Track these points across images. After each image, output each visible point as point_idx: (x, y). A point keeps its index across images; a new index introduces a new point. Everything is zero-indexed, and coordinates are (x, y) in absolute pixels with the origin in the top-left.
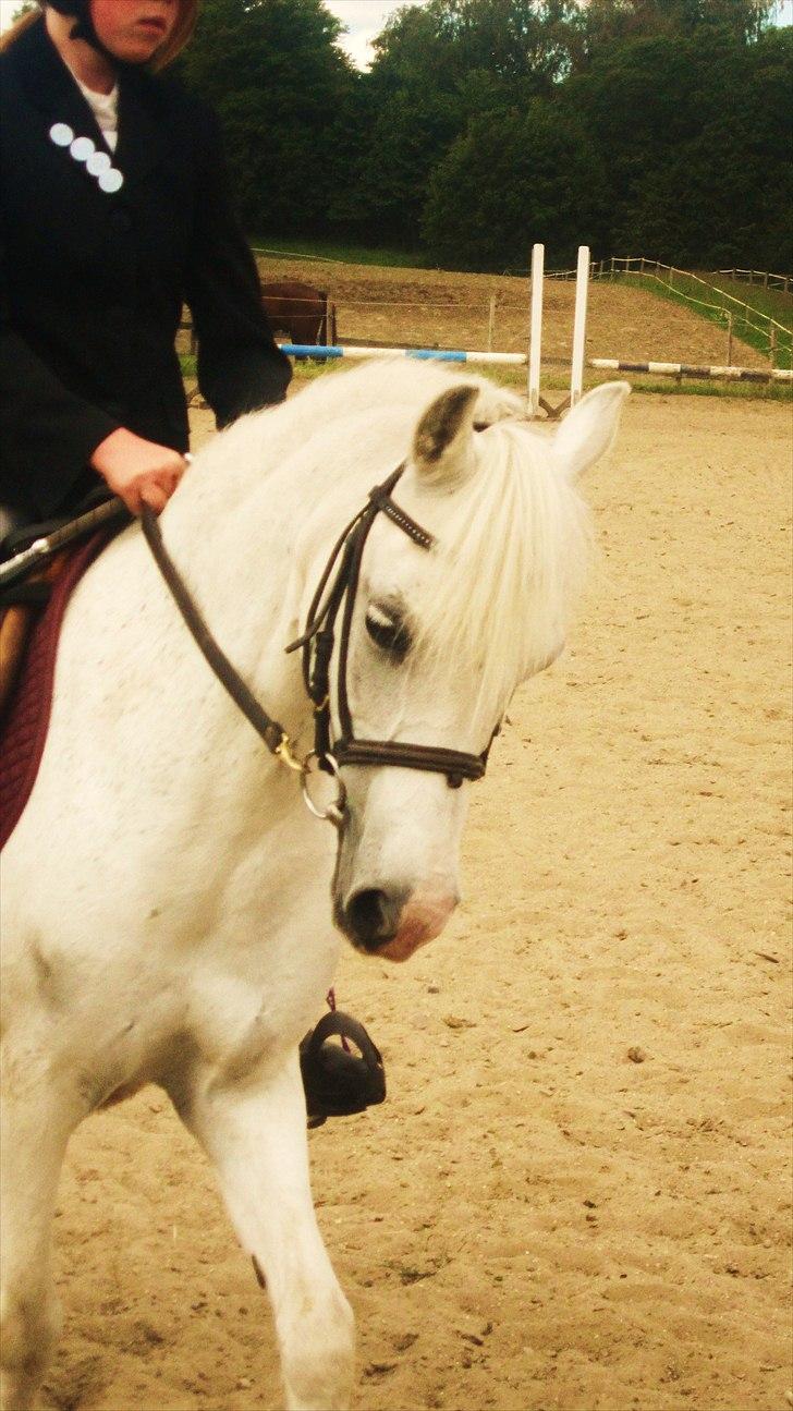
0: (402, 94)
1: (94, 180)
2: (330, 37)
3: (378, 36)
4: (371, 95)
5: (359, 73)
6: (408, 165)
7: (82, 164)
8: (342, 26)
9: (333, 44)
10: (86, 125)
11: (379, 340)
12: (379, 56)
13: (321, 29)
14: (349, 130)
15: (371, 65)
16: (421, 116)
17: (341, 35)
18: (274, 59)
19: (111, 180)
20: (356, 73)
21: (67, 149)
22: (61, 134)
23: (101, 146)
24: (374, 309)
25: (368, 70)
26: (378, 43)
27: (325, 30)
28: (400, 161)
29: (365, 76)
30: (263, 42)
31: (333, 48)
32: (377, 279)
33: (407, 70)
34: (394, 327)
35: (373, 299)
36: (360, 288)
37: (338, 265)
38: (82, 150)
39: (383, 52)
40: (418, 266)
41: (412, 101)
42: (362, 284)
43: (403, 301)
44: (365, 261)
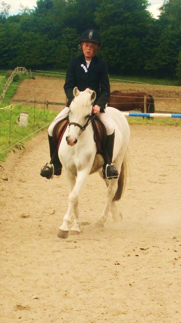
0: (170, 26)
1: (85, 71)
2: (145, 7)
3: (161, 7)
4: (158, 27)
5: (155, 19)
6: (172, 50)
7: (84, 69)
8: (149, 3)
9: (146, 9)
10: (85, 65)
11: (162, 111)
12: (162, 13)
13: (142, 4)
14: (151, 39)
15: (159, 16)
16: (176, 34)
17: (149, 6)
18: (126, 15)
19: (86, 71)
20: (154, 19)
21: (83, 67)
22: (82, 65)
23: (86, 67)
24: (161, 100)
25: (158, 18)
26: (161, 9)
27: (143, 5)
28: (169, 49)
29: (157, 20)
30: (122, 9)
31: (146, 11)
32: (161, 90)
33: (171, 18)
34: (167, 106)
35: (160, 97)
36: (156, 93)
37: (148, 85)
38: (84, 67)
39: (163, 12)
40: (176, 85)
41: (173, 28)
42: (157, 91)
43: (170, 97)
44: (157, 83)
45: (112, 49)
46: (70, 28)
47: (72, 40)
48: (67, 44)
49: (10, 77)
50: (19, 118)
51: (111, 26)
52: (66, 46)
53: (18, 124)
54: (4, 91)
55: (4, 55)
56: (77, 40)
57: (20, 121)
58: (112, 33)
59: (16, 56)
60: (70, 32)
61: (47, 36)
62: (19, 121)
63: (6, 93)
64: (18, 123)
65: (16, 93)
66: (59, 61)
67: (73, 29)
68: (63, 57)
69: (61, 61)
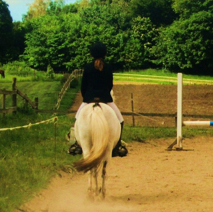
45: (196, 42)
46: (142, 18)
47: (144, 32)
48: (139, 38)
49: (66, 83)
50: (70, 133)
51: (194, 13)
52: (137, 40)
53: (69, 142)
54: (59, 100)
55: (59, 55)
56: (152, 32)
57: (71, 137)
58: (195, 22)
59: (74, 55)
60: (142, 23)
61: (114, 29)
62: (69, 137)
63: (61, 103)
64: (68, 140)
65: (74, 102)
66: (130, 60)
67: (145, 18)
68: (134, 55)
69: (132, 60)
